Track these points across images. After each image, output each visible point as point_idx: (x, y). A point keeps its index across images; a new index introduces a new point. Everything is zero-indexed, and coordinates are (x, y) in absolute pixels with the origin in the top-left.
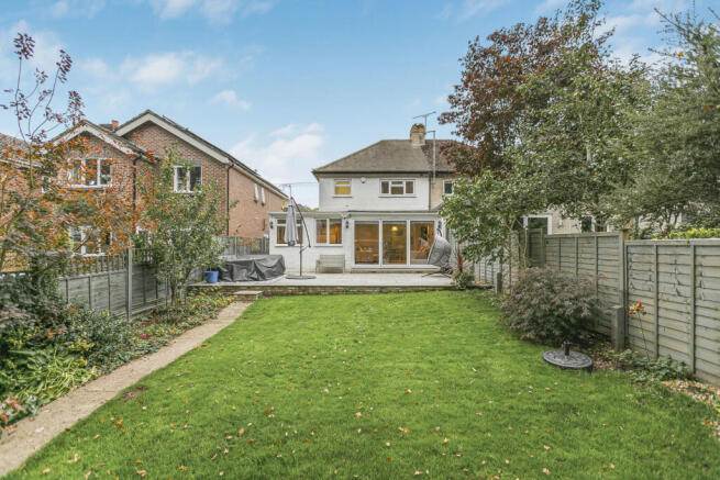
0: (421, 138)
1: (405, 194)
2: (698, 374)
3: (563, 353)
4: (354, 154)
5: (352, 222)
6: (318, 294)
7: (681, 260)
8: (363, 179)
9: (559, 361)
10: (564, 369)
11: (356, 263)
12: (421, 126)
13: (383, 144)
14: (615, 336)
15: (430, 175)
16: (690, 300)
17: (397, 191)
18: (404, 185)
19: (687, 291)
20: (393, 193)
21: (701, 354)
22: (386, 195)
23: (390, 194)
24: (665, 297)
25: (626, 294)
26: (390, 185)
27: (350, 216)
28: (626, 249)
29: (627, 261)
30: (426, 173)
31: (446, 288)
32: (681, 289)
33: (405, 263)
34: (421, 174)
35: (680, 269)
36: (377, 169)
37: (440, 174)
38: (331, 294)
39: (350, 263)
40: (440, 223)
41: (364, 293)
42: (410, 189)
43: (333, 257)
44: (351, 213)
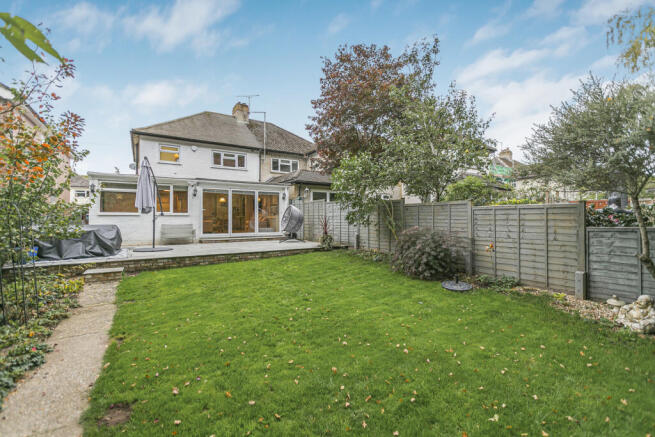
0: (245, 117)
1: (237, 167)
2: (522, 282)
3: (454, 282)
4: (179, 120)
5: (200, 190)
6: (197, 264)
7: (511, 217)
8: (194, 148)
9: (455, 288)
10: (462, 292)
11: (204, 232)
12: (244, 106)
13: (207, 115)
14: (469, 268)
15: (261, 152)
16: (517, 240)
17: (229, 163)
18: (236, 158)
19: (515, 235)
20: (225, 164)
21: (523, 270)
22: (218, 166)
23: (222, 166)
24: (500, 240)
25: (473, 241)
26: (223, 157)
27: (198, 184)
28: (473, 211)
29: (474, 220)
30: (258, 149)
31: (316, 250)
32: (510, 234)
33: (253, 231)
34: (252, 149)
35: (511, 223)
36: (209, 140)
37: (269, 152)
38: (212, 263)
39: (200, 234)
40: (284, 194)
41: (246, 259)
42: (242, 162)
43: (179, 227)
44: (199, 181)
